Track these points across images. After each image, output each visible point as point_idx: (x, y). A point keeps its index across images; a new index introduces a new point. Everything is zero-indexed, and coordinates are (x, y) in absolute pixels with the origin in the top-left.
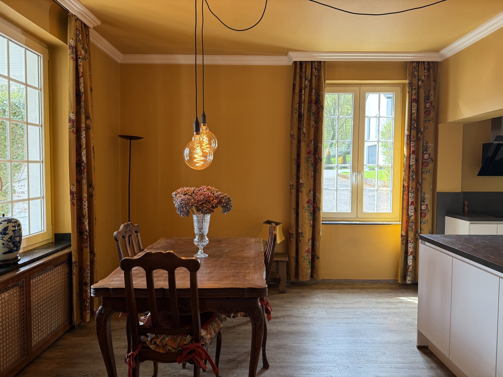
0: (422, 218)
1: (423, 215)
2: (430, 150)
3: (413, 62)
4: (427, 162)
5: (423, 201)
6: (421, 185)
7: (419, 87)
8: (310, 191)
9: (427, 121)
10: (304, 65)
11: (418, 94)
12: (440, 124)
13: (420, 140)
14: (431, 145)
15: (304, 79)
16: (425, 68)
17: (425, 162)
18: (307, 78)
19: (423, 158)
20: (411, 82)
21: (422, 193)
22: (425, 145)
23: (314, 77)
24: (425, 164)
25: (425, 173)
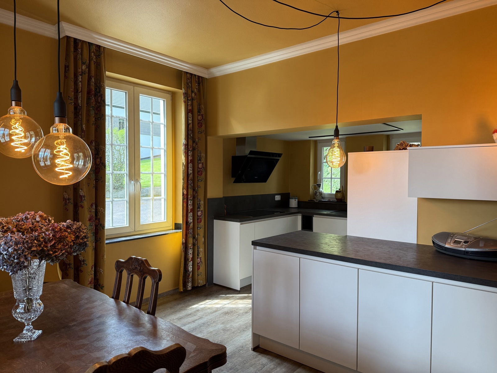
0: (198, 224)
1: (199, 220)
2: (203, 160)
3: (187, 73)
4: (201, 171)
5: (199, 208)
6: (196, 192)
7: (192, 100)
8: (92, 205)
9: (200, 133)
10: (80, 45)
11: (192, 105)
12: (209, 137)
13: (195, 150)
14: (203, 155)
15: (80, 62)
16: (196, 81)
17: (200, 171)
18: (84, 61)
19: (198, 168)
20: (186, 92)
21: (198, 200)
22: (199, 155)
23: (92, 63)
24: (200, 173)
25: (200, 181)
